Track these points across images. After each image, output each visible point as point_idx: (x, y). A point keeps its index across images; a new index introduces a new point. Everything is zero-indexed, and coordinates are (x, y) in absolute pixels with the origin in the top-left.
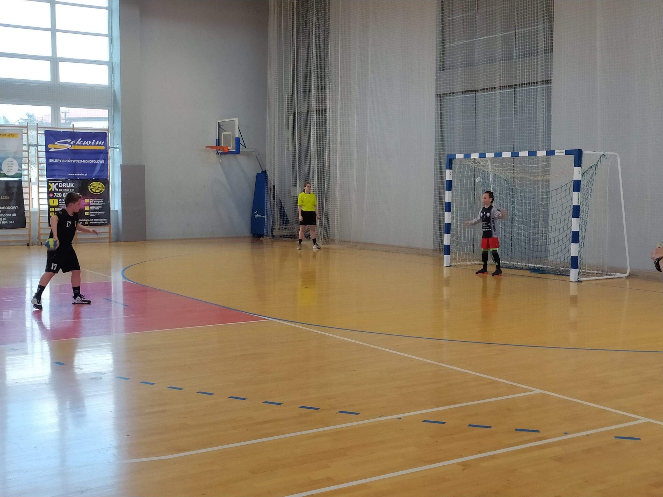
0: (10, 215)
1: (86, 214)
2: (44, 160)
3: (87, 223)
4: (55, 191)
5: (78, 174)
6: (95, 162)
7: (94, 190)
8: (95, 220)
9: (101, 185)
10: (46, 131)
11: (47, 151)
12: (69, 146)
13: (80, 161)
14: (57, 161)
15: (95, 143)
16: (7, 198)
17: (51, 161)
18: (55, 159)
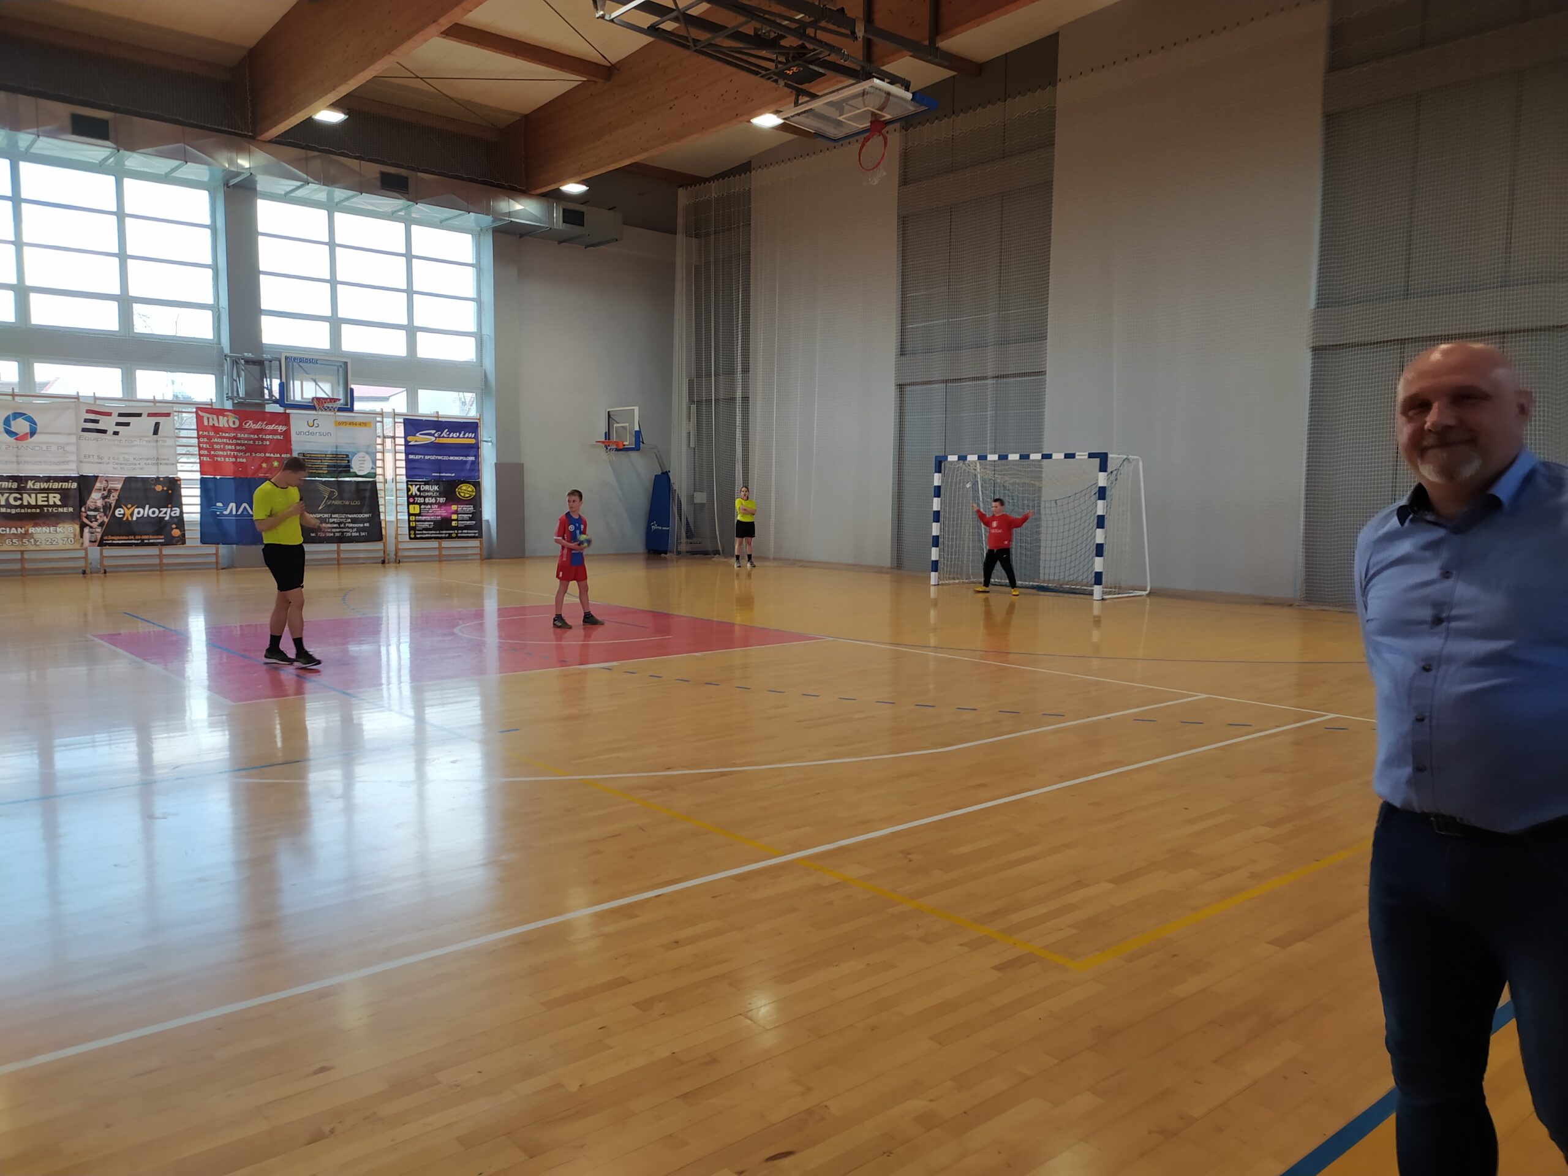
0: (362, 525)
1: (454, 524)
2: (402, 456)
3: (454, 535)
4: (416, 496)
5: (444, 474)
6: (464, 459)
7: (462, 494)
8: (464, 531)
9: (471, 488)
10: (404, 419)
11: (407, 444)
12: (433, 439)
13: (446, 458)
14: (418, 457)
15: (464, 435)
16: (358, 503)
17: (411, 457)
18: (415, 454)
